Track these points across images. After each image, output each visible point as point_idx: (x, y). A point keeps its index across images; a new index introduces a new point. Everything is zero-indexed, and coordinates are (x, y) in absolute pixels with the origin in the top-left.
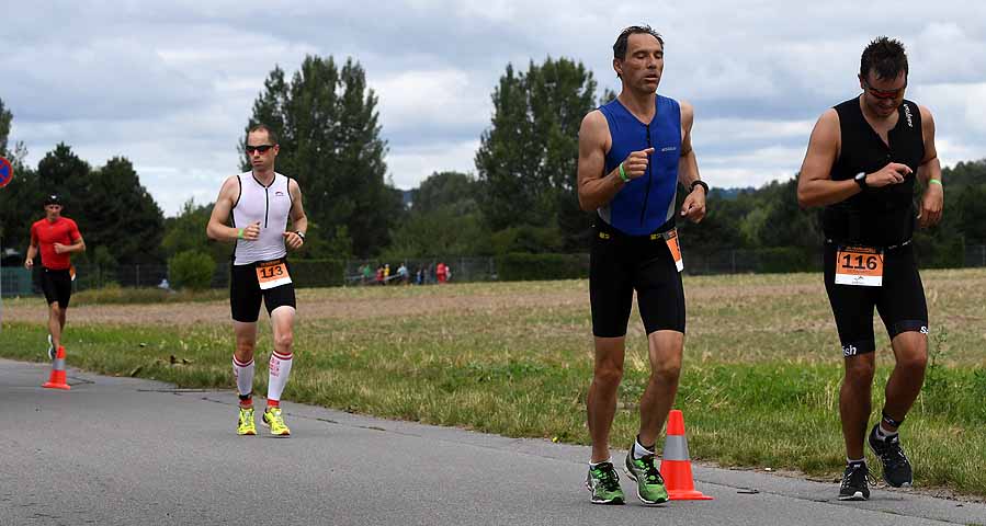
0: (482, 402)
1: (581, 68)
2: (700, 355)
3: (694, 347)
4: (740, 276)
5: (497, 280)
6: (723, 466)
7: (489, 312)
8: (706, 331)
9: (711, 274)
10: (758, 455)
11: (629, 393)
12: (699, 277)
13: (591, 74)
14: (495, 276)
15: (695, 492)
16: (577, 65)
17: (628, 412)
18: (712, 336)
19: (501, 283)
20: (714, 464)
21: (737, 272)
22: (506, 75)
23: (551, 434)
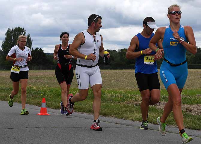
0: (4, 95)
1: (23, 29)
2: (46, 86)
3: (44, 84)
4: (53, 70)
5: (5, 70)
6: (52, 108)
7: (4, 77)
8: (47, 81)
9: (47, 70)
10: (59, 106)
11: (33, 94)
12: (45, 70)
13: (25, 31)
14: (5, 69)
15: (47, 114)
16: (23, 28)
17: (33, 98)
18: (48, 82)
19: (6, 71)
20: (50, 108)
21: (52, 70)
22: (8, 30)
23: (18, 102)
